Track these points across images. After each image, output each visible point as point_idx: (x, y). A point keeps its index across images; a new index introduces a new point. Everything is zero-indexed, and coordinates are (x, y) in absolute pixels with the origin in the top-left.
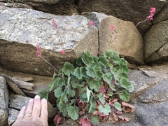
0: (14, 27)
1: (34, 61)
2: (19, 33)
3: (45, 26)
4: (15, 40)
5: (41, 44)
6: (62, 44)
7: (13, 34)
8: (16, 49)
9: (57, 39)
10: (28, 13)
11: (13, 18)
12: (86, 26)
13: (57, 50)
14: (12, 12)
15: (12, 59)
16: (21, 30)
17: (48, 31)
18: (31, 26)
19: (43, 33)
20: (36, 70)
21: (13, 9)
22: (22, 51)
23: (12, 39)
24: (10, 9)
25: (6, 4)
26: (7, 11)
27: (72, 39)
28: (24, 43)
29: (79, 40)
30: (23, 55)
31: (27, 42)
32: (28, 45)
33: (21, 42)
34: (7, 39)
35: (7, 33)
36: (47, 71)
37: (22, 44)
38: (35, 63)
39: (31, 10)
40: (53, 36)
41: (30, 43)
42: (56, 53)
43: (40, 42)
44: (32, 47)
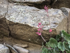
0: (18, 15)
1: (29, 35)
2: (21, 18)
3: (36, 14)
4: (18, 22)
5: (34, 25)
6: (47, 25)
7: (17, 19)
8: (18, 27)
9: (44, 22)
10: (26, 7)
11: (18, 10)
12: (62, 14)
13: (45, 29)
14: (18, 7)
15: (16, 33)
16: (22, 16)
17: (38, 17)
18: (28, 14)
19: (35, 18)
20: (30, 40)
21: (18, 6)
22: (22, 29)
23: (16, 21)
24: (17, 6)
25: (15, 4)
26: (15, 7)
27: (54, 22)
28: (24, 24)
29: (58, 23)
30: (22, 31)
31: (25, 23)
32: (26, 25)
33: (21, 23)
34: (14, 21)
35: (14, 17)
36: (36, 41)
37: (22, 24)
38: (29, 36)
39: (28, 6)
40: (41, 20)
41: (27, 24)
42: (44, 30)
43: (33, 23)
44: (28, 26)
